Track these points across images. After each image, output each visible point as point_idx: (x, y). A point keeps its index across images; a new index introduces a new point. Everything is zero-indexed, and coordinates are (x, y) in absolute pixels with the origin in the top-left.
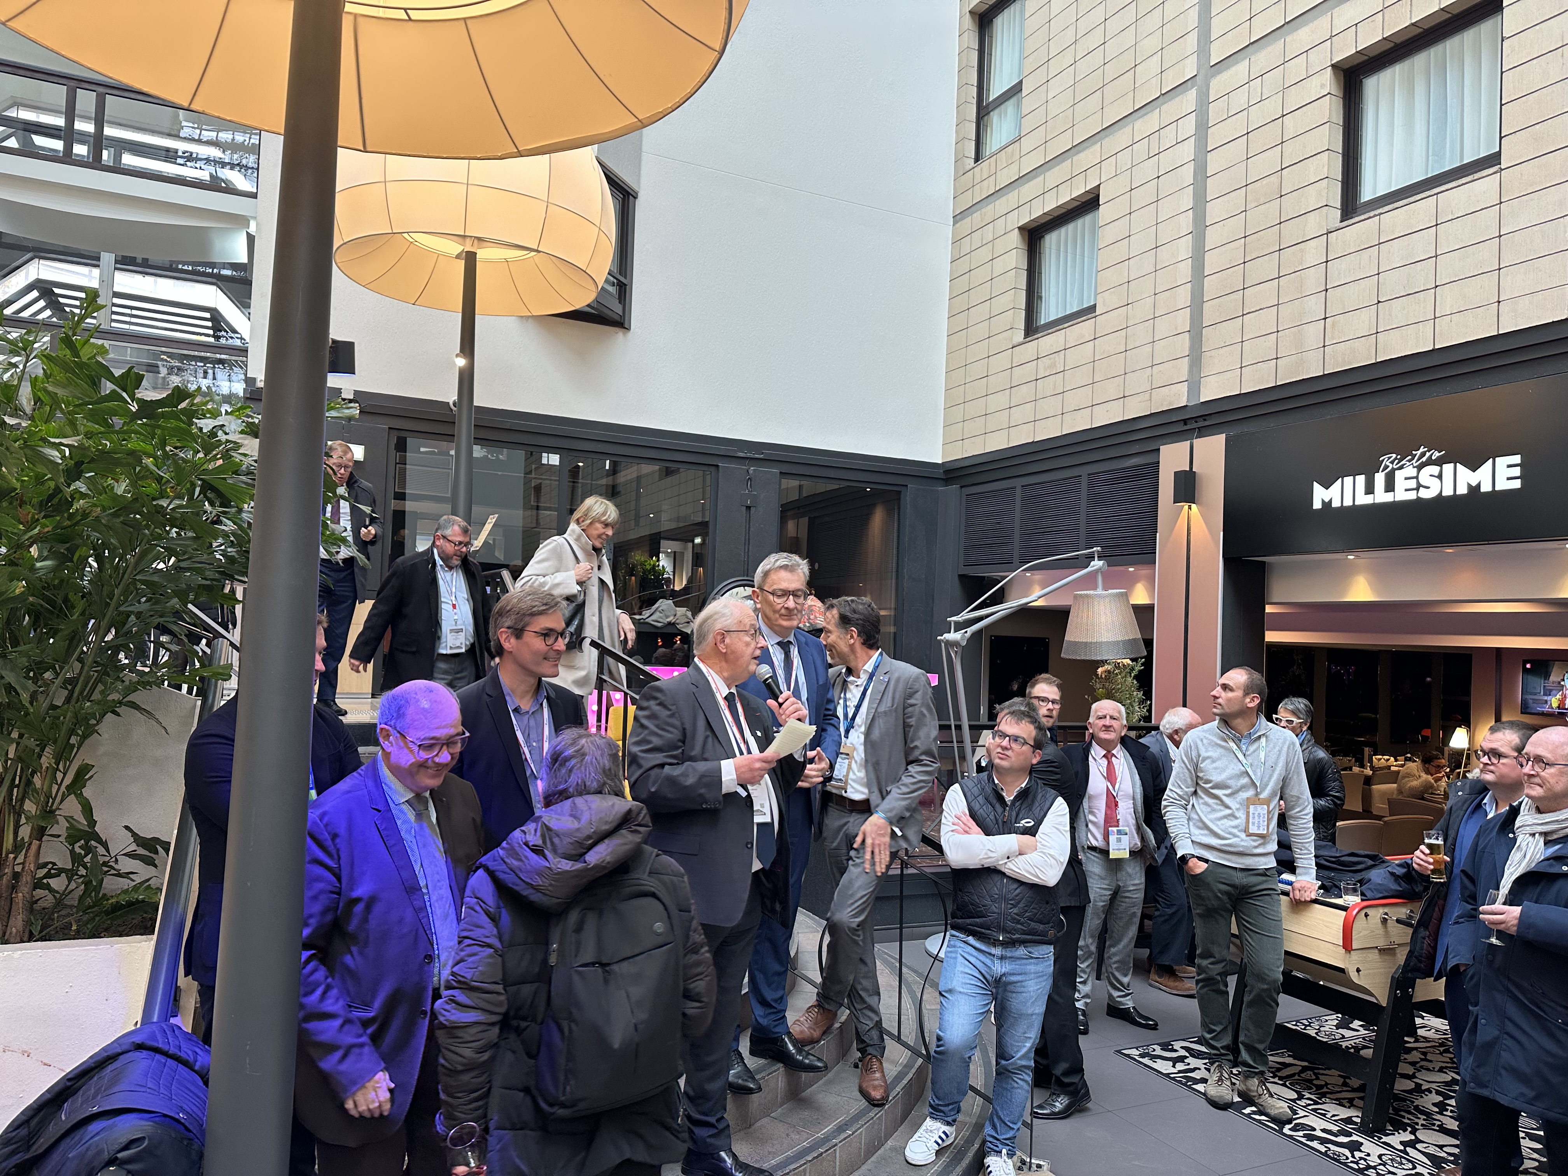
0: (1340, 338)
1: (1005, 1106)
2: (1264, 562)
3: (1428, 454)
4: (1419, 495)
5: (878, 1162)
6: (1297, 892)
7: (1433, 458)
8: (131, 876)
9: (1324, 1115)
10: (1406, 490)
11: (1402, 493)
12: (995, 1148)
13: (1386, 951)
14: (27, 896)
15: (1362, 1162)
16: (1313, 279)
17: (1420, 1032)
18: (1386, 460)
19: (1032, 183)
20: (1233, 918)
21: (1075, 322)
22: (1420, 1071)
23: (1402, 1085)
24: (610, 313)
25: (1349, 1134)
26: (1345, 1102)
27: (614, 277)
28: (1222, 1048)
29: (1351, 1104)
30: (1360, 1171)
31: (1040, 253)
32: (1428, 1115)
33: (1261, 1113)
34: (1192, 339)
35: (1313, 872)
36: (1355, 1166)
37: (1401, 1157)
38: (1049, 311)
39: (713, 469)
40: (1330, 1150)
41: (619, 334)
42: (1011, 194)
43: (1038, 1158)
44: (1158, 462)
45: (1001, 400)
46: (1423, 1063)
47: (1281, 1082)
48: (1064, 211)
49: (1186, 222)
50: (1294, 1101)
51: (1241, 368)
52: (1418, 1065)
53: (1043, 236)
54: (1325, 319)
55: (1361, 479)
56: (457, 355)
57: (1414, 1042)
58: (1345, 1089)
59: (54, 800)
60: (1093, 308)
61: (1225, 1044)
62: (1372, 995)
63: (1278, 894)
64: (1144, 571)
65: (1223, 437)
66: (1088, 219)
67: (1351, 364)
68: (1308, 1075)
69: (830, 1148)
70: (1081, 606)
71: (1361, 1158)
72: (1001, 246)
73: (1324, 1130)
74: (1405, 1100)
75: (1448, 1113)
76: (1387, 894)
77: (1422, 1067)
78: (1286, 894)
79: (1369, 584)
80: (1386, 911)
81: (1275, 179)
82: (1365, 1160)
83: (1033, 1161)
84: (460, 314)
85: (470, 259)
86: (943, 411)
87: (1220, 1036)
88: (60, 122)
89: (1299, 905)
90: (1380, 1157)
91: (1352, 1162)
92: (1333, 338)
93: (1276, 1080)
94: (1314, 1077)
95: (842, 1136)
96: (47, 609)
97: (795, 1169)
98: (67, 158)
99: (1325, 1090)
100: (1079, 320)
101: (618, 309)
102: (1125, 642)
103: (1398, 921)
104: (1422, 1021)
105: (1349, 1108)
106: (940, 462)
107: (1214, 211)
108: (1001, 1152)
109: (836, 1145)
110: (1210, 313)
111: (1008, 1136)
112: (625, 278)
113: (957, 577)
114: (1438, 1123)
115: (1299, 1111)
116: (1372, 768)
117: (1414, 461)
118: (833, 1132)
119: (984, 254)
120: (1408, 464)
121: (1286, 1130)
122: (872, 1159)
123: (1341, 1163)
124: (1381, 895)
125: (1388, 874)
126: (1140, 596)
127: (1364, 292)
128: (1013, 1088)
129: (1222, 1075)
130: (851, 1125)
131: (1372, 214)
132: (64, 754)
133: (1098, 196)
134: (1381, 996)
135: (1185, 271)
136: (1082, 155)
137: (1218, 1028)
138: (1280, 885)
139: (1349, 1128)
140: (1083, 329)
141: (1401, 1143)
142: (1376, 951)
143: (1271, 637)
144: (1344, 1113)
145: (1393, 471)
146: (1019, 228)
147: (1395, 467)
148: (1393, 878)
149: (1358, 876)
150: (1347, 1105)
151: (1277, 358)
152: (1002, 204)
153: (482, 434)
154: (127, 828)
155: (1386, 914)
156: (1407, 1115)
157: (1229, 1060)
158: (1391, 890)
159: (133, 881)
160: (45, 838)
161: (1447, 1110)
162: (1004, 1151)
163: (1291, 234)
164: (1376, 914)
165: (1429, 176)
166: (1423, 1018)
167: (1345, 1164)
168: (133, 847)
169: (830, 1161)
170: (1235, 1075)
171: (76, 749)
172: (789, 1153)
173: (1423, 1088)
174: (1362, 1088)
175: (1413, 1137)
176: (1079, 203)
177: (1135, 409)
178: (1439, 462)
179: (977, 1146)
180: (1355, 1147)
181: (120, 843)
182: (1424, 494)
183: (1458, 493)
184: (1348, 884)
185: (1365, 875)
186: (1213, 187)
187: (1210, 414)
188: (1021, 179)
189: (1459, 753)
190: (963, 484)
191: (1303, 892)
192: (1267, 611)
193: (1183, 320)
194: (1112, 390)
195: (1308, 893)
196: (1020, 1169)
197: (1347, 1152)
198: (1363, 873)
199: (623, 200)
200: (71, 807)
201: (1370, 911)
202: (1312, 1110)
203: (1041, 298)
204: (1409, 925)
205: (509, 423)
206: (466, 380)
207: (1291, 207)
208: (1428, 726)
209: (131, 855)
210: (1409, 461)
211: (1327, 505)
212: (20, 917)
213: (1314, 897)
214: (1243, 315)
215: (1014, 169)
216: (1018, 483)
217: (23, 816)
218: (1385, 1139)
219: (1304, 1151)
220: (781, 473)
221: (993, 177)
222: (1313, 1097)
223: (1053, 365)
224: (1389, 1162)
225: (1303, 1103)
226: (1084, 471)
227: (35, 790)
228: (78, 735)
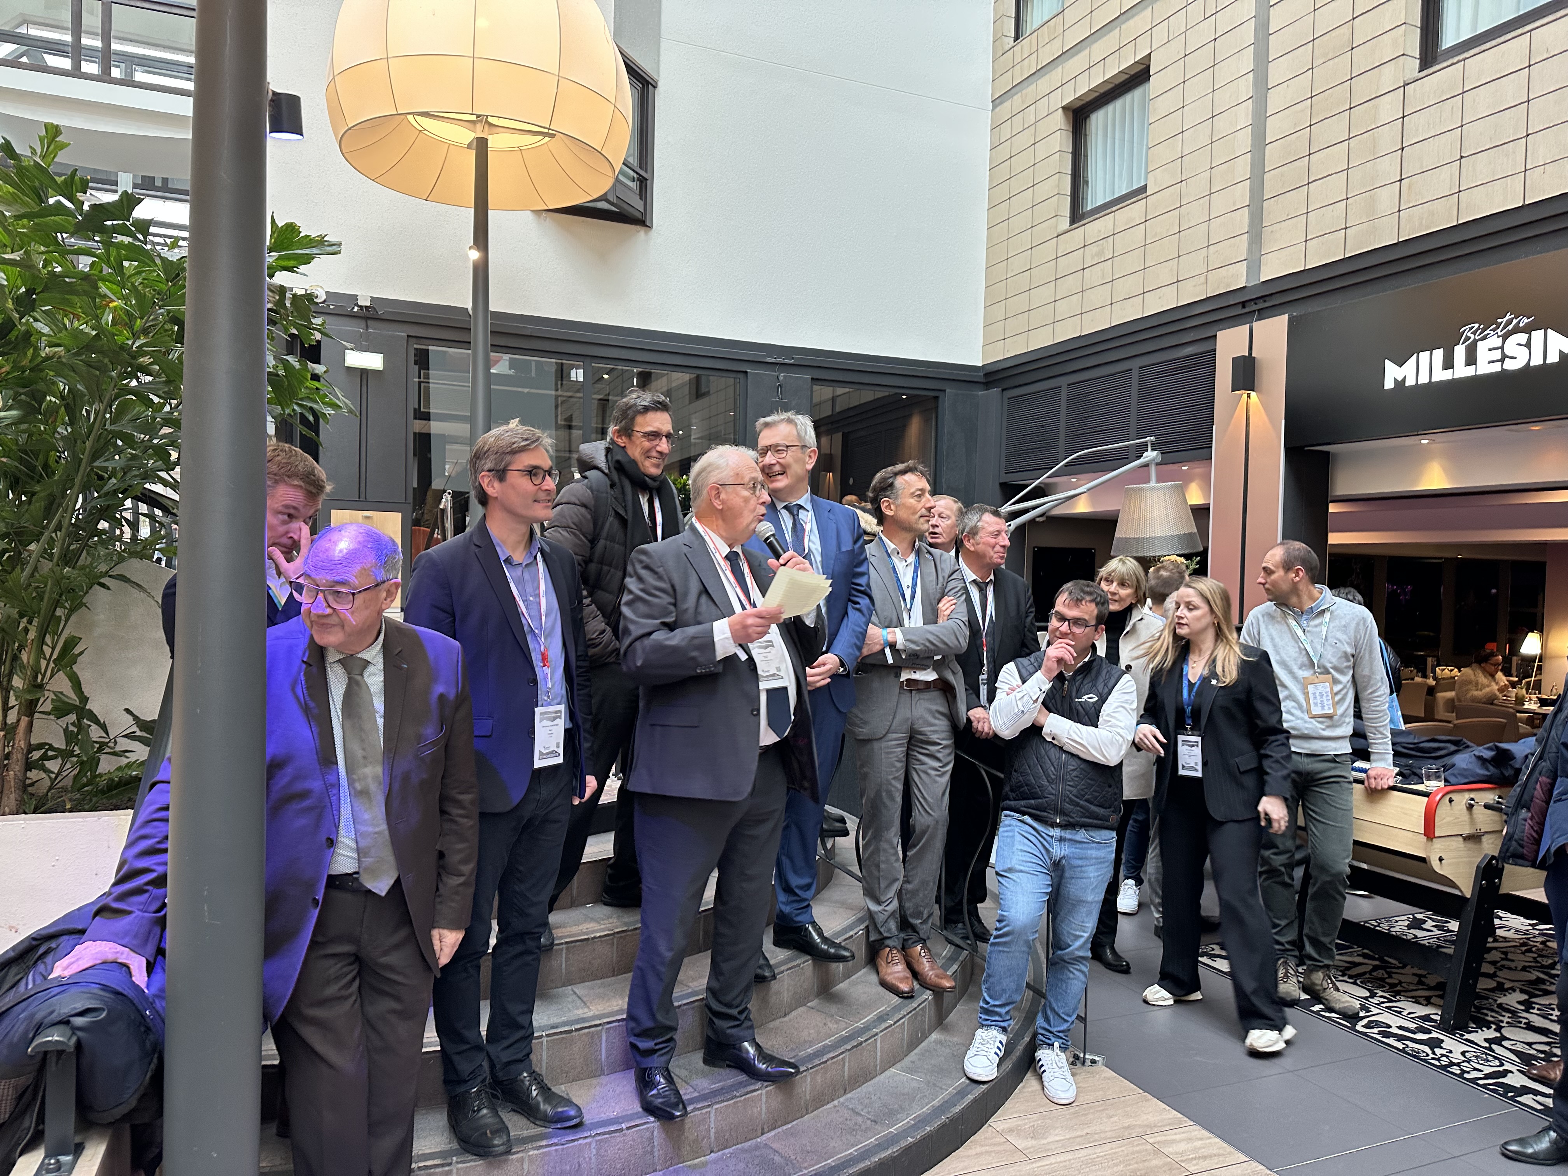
0: (1416, 201)
1: (1059, 997)
2: (1328, 453)
3: (1515, 321)
4: (1504, 367)
5: (923, 1055)
6: (1373, 780)
7: (1521, 325)
8: (127, 754)
9: (1400, 1012)
10: (1490, 362)
11: (1485, 366)
12: (1047, 1041)
13: (1474, 838)
14: (19, 774)
15: (1444, 1058)
16: (1388, 138)
17: (1499, 932)
18: (1468, 332)
19: (1076, 58)
20: (1300, 809)
21: (1124, 204)
22: (1501, 970)
23: (1484, 984)
24: (631, 210)
25: (1429, 1032)
26: (1421, 1000)
27: (634, 171)
28: (1288, 943)
29: (1428, 1002)
30: (1444, 1068)
31: (1085, 135)
32: (1514, 1013)
33: (1331, 1010)
34: (1252, 215)
35: (1390, 757)
36: (1436, 1063)
37: (1486, 1054)
38: (1096, 196)
39: (741, 376)
40: (1408, 1046)
41: (641, 232)
42: (1053, 72)
43: (1092, 1053)
44: (1215, 350)
45: (1045, 294)
46: (1503, 962)
47: (1351, 981)
48: (1110, 86)
49: (1246, 88)
50: (1366, 998)
51: (1306, 241)
52: (1499, 965)
53: (1088, 116)
54: (1401, 180)
55: (1438, 354)
56: (470, 248)
57: (1493, 942)
58: (1421, 987)
59: (44, 676)
60: (1144, 189)
61: (1290, 939)
62: (1454, 886)
63: (1350, 783)
64: (1199, 469)
65: (1286, 317)
66: (1137, 93)
67: (1429, 228)
68: (1380, 973)
69: (870, 1038)
70: (1133, 501)
71: (1443, 1055)
72: (1044, 128)
73: (1400, 1028)
74: (1487, 998)
75: (1535, 1011)
76: (1472, 779)
77: (1503, 966)
78: (1361, 782)
79: (1444, 470)
80: (1472, 796)
81: (1346, 30)
82: (1447, 1057)
83: (1087, 1056)
84: (473, 210)
85: (481, 147)
86: (983, 310)
87: (1284, 931)
88: (68, 38)
89: (1375, 794)
90: (1463, 1053)
91: (1433, 1059)
92: (1409, 202)
93: (1346, 978)
94: (1386, 976)
95: (884, 1026)
96: (24, 471)
97: (833, 1058)
98: (76, 72)
99: (1399, 988)
100: (1129, 202)
101: (639, 205)
102: (1179, 537)
103: (1486, 806)
104: (1500, 922)
105: (1426, 1005)
106: (980, 365)
107: (1276, 73)
108: (1053, 1045)
109: (876, 1034)
110: (1271, 186)
111: (1062, 1028)
112: (646, 171)
113: (998, 487)
114: (1524, 1021)
115: (1372, 1009)
116: (1435, 678)
117: (1499, 330)
118: (874, 1021)
119: (1026, 139)
120: (1492, 333)
121: (1359, 1027)
122: (916, 1051)
123: (1421, 1060)
124: (1466, 781)
125: (1474, 757)
126: (1195, 497)
127: (1446, 148)
128: (1069, 978)
129: (1287, 972)
130: (893, 1015)
131: (1455, 60)
132: (50, 625)
133: (1149, 67)
134: (1466, 887)
135: (1244, 141)
136: (1131, 23)
137: (1283, 923)
138: (1353, 773)
139: (1427, 1025)
140: (1134, 211)
141: (1486, 1040)
142: (1460, 839)
143: (1334, 538)
144: (1422, 1011)
145: (1476, 342)
146: (1063, 108)
147: (1477, 338)
148: (1480, 763)
149: (1441, 762)
150: (1425, 1003)
151: (1346, 228)
152: (1043, 84)
153: (502, 341)
154: (128, 711)
155: (1472, 799)
156: (1490, 1013)
157: (1295, 956)
158: (1478, 775)
159: (128, 758)
160: (37, 715)
161: (1534, 1008)
162: (1056, 1044)
163: (1363, 88)
164: (1461, 799)
165: (1521, 13)
166: (1500, 918)
167: (1425, 1061)
168: (135, 728)
169: (870, 1051)
170: (1301, 973)
171: (62, 623)
172: (827, 1042)
173: (1506, 986)
174: (1441, 986)
175: (1498, 1035)
176: (1127, 76)
177: (1191, 293)
178: (1528, 330)
179: (1027, 1039)
180: (1435, 1044)
181: (119, 724)
182: (1510, 365)
183: (1548, 362)
184: (1429, 768)
185: (1448, 761)
186: (1276, 45)
187: (1271, 295)
188: (1065, 55)
189: (1531, 660)
190: (1005, 387)
191: (1379, 780)
192: (1330, 511)
193: (1242, 194)
194: (1165, 274)
195: (1385, 780)
196: (1073, 1064)
197: (1427, 1049)
198: (1445, 759)
199: (643, 89)
200: (60, 684)
201: (1454, 796)
202: (1386, 1007)
203: (1087, 182)
204: (1499, 810)
205: (530, 329)
206: (481, 274)
207: (1363, 59)
208: (1494, 640)
209: (130, 736)
210: (1494, 330)
211: (1400, 384)
212: (13, 796)
213: (1391, 784)
214: (1308, 184)
215: (1057, 43)
216: (1064, 381)
217: (12, 692)
218: (1467, 1036)
219: (1379, 1048)
220: (812, 379)
221: (1035, 55)
222: (1386, 995)
223: (1101, 253)
224: (1474, 1059)
225: (1376, 1000)
226: (1135, 364)
227: (22, 667)
228: (65, 608)
